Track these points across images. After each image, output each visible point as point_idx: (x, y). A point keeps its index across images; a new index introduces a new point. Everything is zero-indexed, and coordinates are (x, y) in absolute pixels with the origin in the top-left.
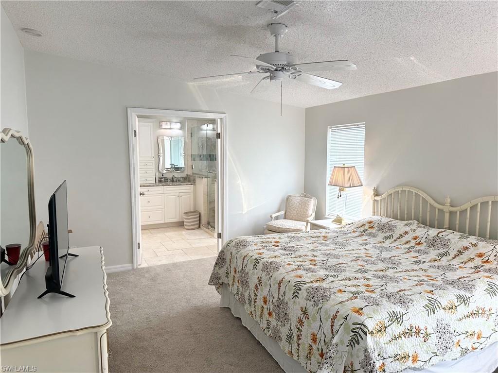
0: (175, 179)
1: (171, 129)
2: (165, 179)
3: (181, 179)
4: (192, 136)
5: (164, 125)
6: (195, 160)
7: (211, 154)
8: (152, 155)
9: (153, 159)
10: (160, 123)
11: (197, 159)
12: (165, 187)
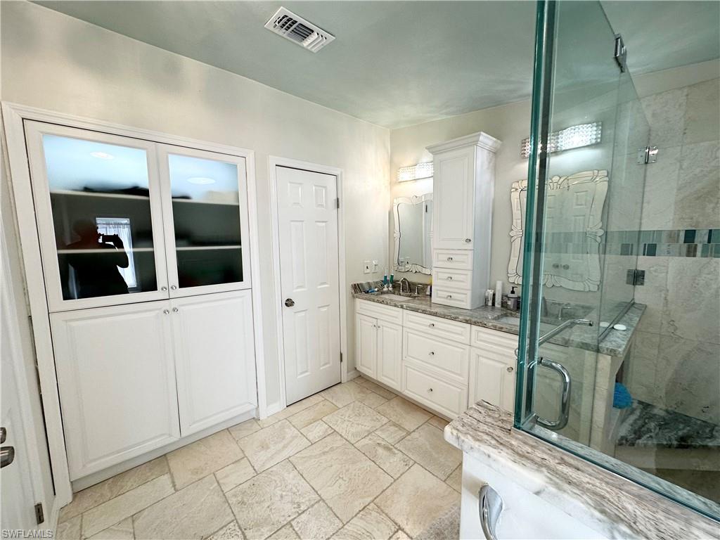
12: (474, 327)
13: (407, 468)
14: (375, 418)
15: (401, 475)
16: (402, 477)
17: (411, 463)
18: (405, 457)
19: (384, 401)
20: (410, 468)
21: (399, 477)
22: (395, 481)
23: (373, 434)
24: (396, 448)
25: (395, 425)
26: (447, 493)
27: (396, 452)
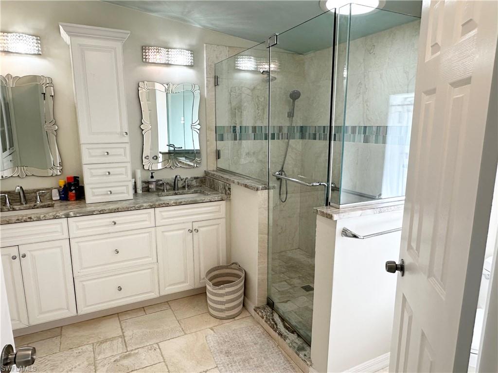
0: (180, 185)
1: (168, 65)
2: (157, 185)
3: (194, 183)
4: (216, 84)
5: (152, 56)
6: (222, 140)
7: (256, 125)
8: (121, 127)
9: (126, 139)
10: (144, 49)
11: (228, 135)
12: (157, 210)
13: (158, 350)
14: (75, 355)
15: (162, 356)
16: (165, 356)
17: (156, 346)
18: (146, 347)
19: (57, 340)
20: (160, 348)
21: (163, 358)
22: (164, 362)
23: (98, 362)
24: (132, 350)
25: (102, 342)
26: (196, 337)
27: (137, 351)
